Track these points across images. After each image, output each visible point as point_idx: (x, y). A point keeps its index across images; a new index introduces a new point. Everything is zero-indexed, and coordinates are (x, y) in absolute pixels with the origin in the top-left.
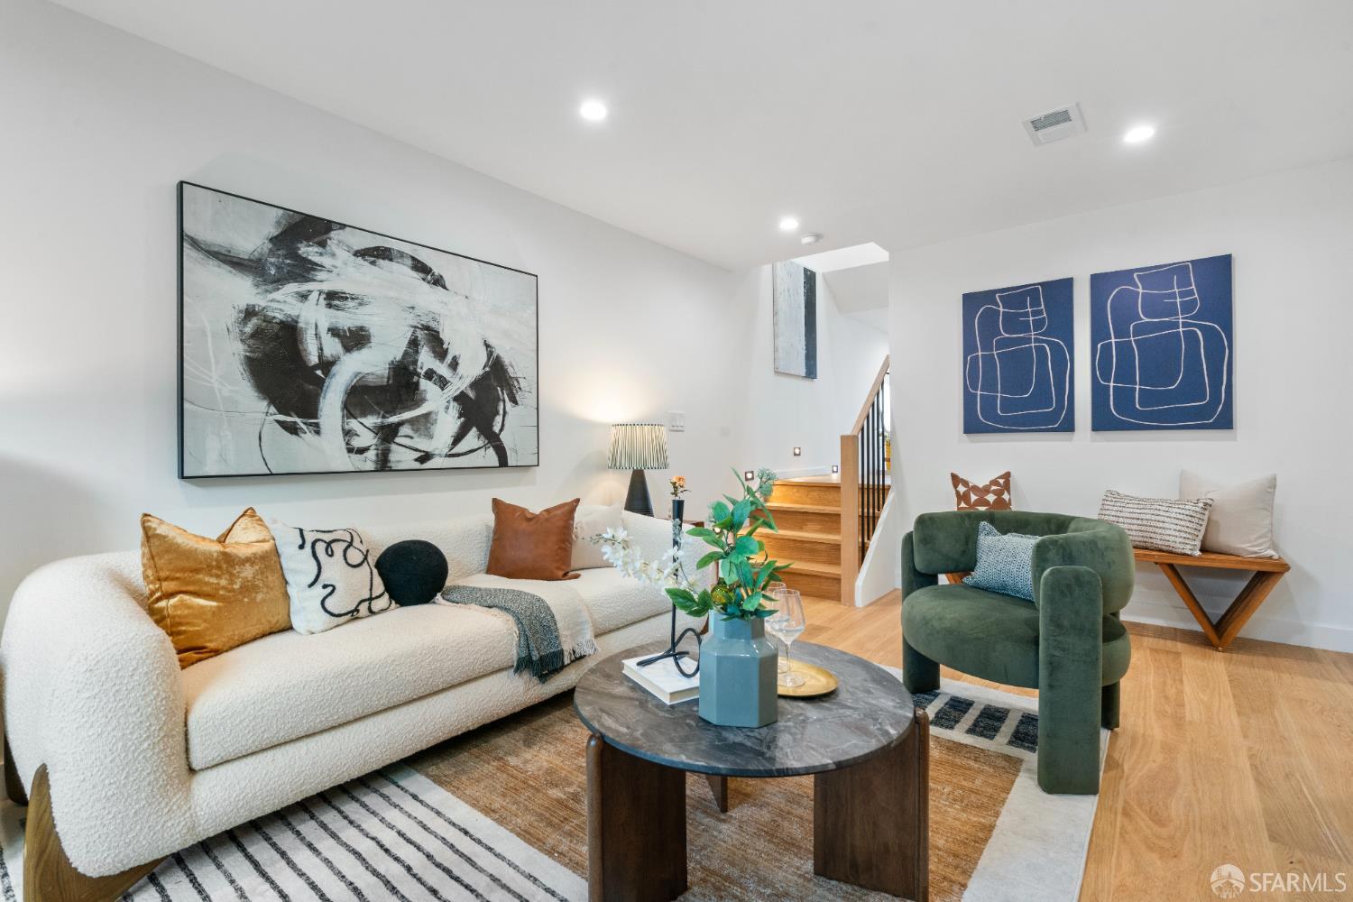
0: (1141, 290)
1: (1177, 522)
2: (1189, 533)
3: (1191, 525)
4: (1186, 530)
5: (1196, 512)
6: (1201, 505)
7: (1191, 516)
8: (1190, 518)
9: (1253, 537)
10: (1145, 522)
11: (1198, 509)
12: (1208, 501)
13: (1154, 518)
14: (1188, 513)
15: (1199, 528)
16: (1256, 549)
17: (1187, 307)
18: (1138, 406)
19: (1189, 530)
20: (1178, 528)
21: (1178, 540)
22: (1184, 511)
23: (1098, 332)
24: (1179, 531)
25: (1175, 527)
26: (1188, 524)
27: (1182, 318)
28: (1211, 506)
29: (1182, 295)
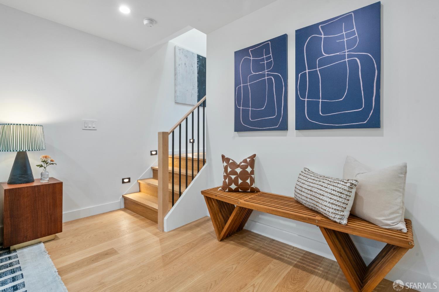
0: (323, 36)
1: (331, 196)
2: (339, 206)
3: (340, 200)
4: (337, 203)
5: (345, 190)
6: (348, 185)
7: (341, 193)
8: (340, 195)
9: (387, 212)
10: (314, 194)
11: (346, 188)
12: (354, 182)
13: (319, 191)
14: (339, 190)
15: (346, 202)
16: (389, 222)
17: (350, 44)
18: (320, 113)
19: (339, 204)
20: (332, 201)
21: (331, 210)
22: (336, 189)
23: (299, 67)
24: (332, 204)
25: (329, 200)
26: (338, 199)
27: (348, 52)
28: (355, 185)
29: (348, 35)
